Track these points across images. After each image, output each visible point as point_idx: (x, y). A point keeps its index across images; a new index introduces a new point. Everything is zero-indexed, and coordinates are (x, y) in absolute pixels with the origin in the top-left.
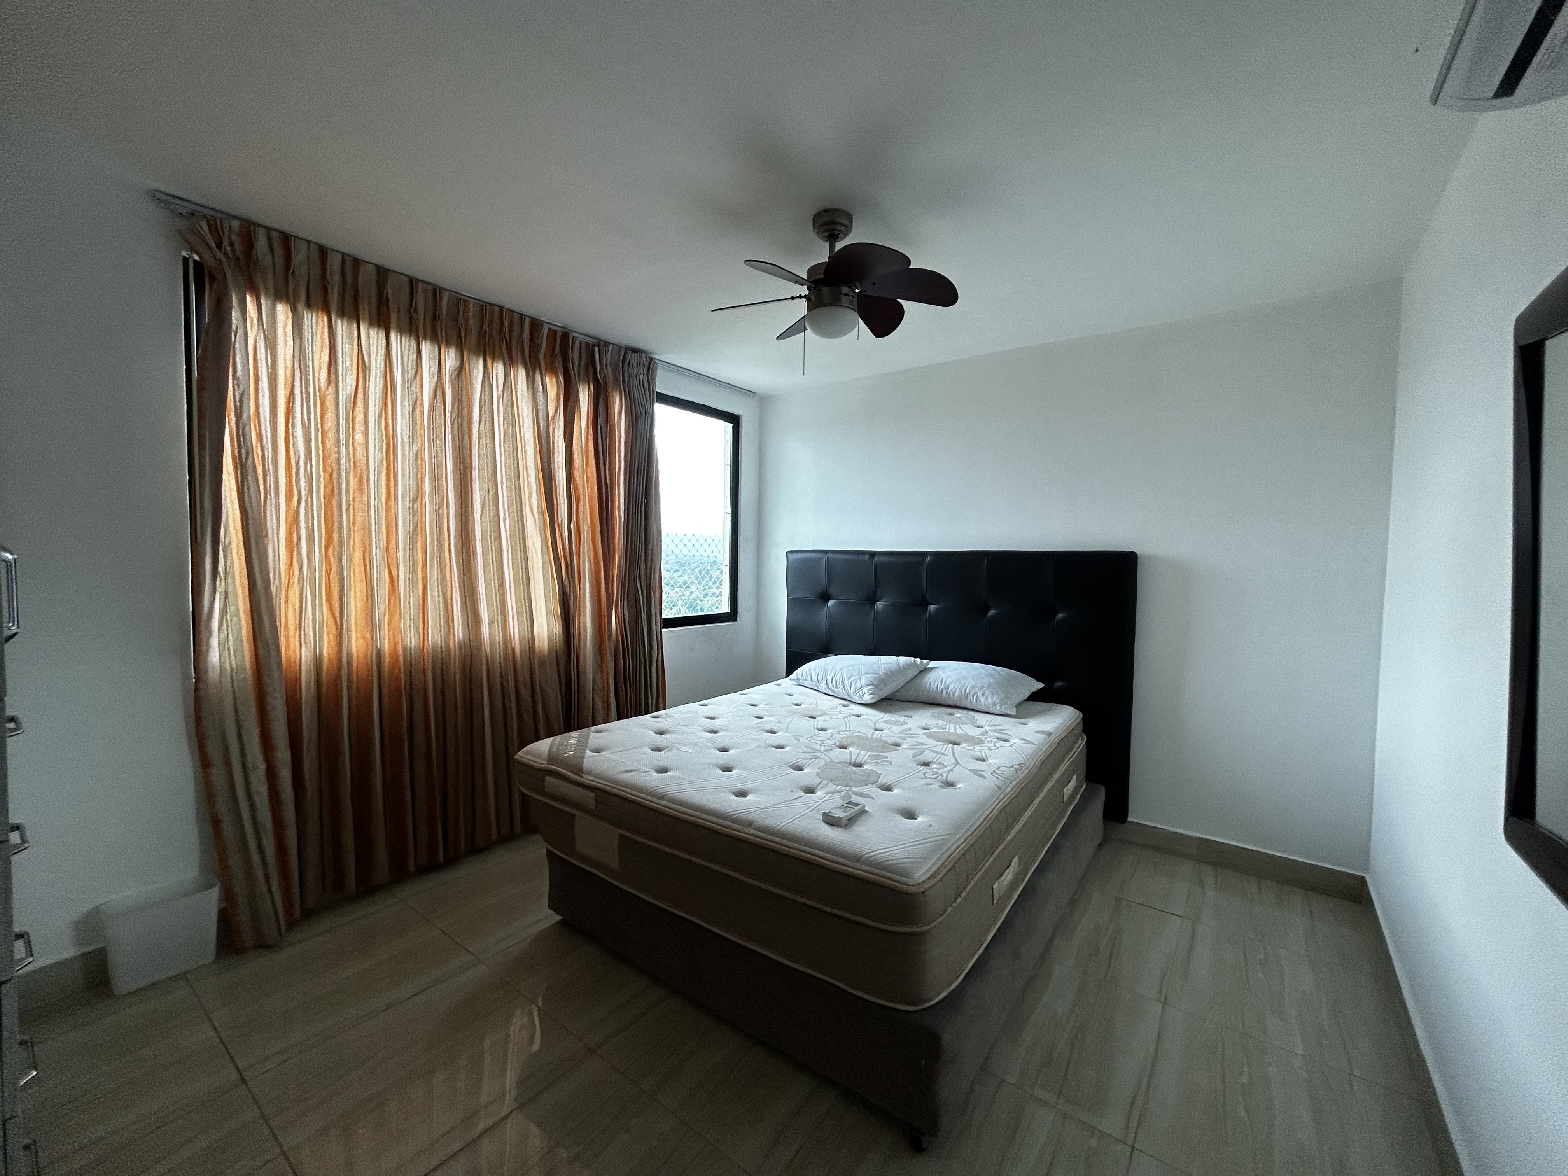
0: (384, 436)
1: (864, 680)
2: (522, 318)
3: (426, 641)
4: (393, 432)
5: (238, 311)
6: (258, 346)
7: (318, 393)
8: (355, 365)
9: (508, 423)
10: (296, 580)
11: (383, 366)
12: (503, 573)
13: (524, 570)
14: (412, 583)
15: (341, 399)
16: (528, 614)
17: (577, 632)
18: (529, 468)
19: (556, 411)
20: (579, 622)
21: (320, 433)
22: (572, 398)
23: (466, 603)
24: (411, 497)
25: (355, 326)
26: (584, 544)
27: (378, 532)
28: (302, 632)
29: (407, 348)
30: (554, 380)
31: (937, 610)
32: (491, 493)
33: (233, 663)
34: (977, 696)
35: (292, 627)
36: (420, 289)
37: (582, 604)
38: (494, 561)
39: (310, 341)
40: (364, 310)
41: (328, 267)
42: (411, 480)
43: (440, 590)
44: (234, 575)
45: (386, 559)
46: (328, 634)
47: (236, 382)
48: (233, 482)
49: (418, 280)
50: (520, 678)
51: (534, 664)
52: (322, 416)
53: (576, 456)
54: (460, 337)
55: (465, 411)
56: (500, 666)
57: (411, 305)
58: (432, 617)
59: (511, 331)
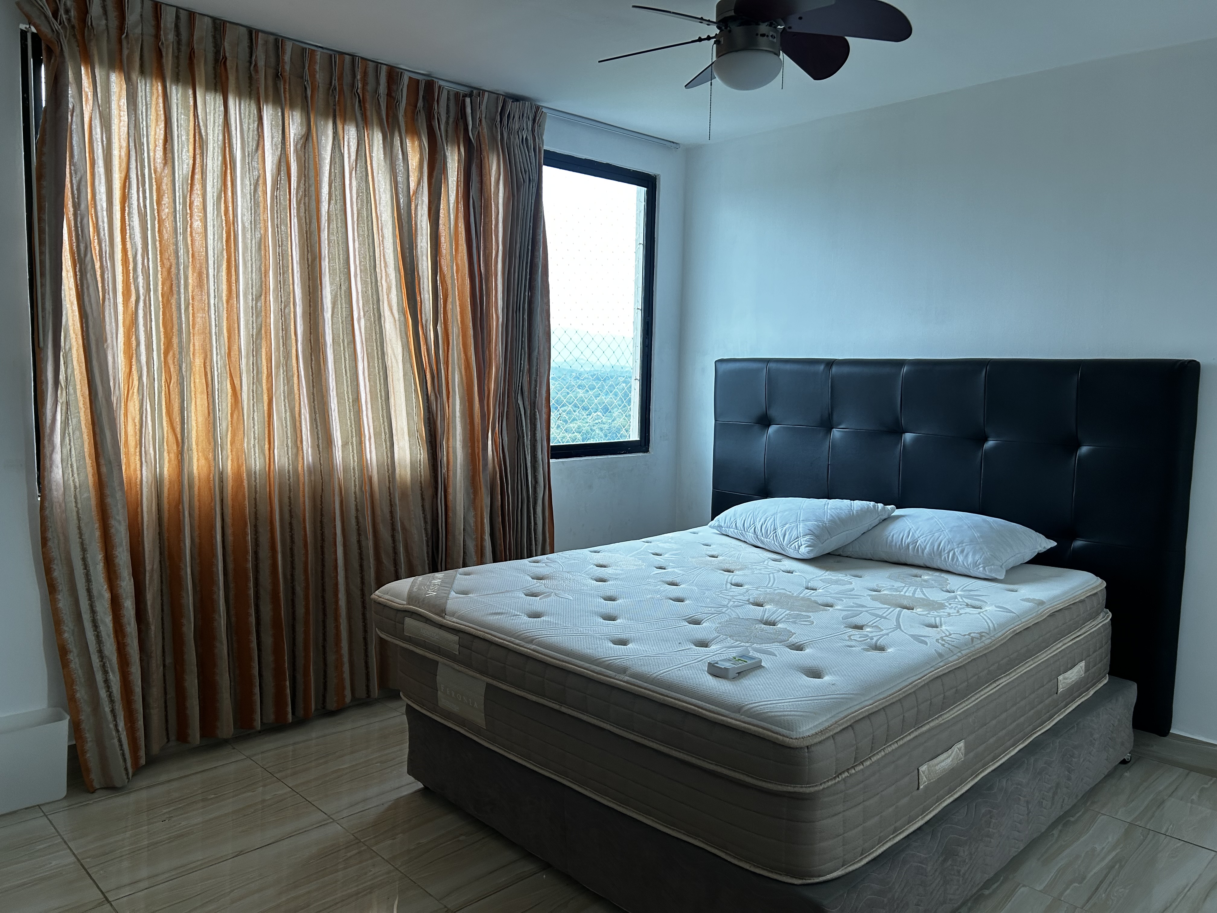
0: (224, 222)
1: (801, 529)
2: (377, 67)
3: (272, 463)
4: (233, 217)
5: (74, 86)
6: (93, 125)
7: (153, 176)
8: (192, 140)
9: (362, 201)
10: (136, 390)
11: (221, 137)
12: (358, 385)
13: (382, 381)
14: (256, 395)
15: (177, 179)
16: (387, 435)
17: (445, 458)
18: (387, 257)
19: (419, 183)
20: (448, 447)
21: (156, 222)
22: (437, 166)
23: (316, 419)
24: (254, 293)
25: (191, 92)
26: (453, 350)
27: (219, 334)
28: (143, 449)
29: (247, 114)
30: (416, 143)
31: (916, 441)
32: (342, 287)
33: (77, 480)
34: (954, 553)
35: (132, 441)
36: (260, 41)
37: (451, 425)
38: (348, 371)
39: (144, 114)
40: (202, 71)
41: (162, 25)
42: (254, 274)
43: (287, 405)
44: (75, 385)
45: (228, 367)
46: (169, 453)
47: (72, 168)
48: (72, 280)
49: (258, 31)
50: (378, 512)
51: (394, 497)
52: (159, 203)
53: (443, 239)
54: (306, 97)
55: (313, 188)
56: (356, 498)
57: (250, 63)
58: (279, 438)
59: (365, 84)
